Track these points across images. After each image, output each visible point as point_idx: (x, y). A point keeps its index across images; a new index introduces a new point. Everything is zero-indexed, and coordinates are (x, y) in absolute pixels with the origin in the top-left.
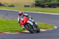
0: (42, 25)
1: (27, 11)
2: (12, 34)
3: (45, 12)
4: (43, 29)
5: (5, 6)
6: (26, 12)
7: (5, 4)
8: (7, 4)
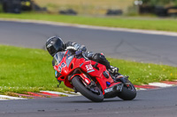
0: (160, 69)
1: (116, 27)
2: (70, 95)
3: (168, 30)
4: (163, 81)
5: (49, 13)
6: (113, 29)
7: (49, 5)
8: (55, 6)
